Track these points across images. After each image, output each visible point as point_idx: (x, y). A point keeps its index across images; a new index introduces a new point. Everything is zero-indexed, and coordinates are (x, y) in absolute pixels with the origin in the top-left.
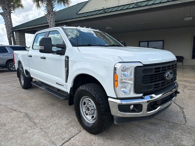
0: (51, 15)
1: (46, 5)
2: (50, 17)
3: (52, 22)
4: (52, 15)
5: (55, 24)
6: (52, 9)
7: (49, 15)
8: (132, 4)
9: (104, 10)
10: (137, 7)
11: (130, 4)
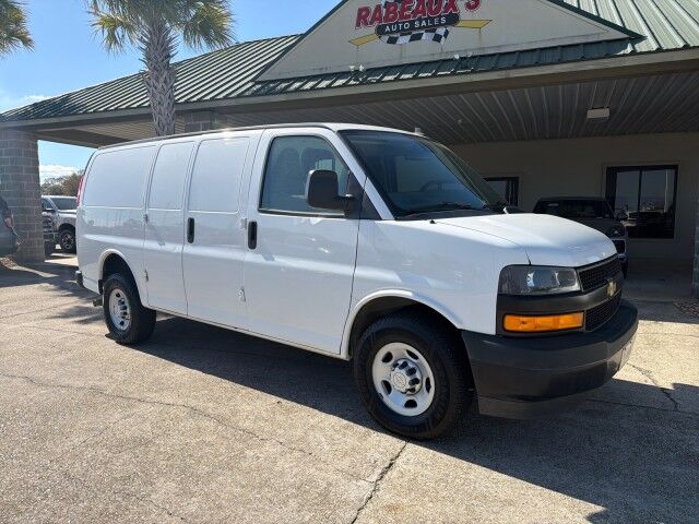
0: (162, 80)
1: (144, 46)
3: (166, 105)
4: (165, 82)
6: (165, 61)
8: (443, 61)
9: (356, 74)
10: (467, 74)
11: (437, 61)
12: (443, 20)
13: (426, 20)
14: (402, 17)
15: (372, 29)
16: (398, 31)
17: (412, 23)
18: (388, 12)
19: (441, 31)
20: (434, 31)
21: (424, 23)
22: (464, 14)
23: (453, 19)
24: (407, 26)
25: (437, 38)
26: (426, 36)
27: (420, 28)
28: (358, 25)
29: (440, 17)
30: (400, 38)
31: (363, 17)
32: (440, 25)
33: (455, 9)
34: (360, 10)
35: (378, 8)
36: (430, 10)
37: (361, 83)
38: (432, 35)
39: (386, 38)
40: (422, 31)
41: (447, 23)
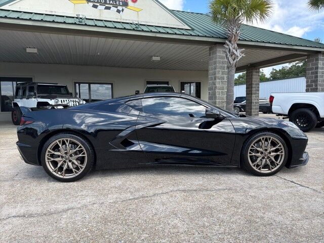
8: (123, 23)
9: (81, 20)
10: (139, 31)
11: (119, 22)
12: (121, 3)
16: (98, 2)
19: (120, 8)
20: (117, 7)
21: (111, 2)
22: (130, 3)
23: (126, 4)
26: (114, 9)
27: (109, 4)
29: (119, 1)
30: (99, 6)
32: (120, 5)
37: (86, 25)
38: (116, 9)
39: (91, 4)
40: (111, 6)
41: (123, 6)
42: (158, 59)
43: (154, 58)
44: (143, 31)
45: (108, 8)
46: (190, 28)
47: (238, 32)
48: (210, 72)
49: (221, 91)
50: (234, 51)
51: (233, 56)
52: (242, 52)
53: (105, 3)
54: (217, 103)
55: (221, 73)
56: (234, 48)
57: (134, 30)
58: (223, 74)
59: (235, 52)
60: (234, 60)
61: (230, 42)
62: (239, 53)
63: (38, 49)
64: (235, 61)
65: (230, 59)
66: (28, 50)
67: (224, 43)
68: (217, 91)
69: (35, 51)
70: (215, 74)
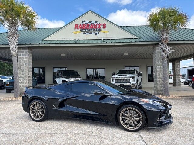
2: (14, 39)
3: (15, 44)
4: (16, 38)
5: (18, 47)
6: (16, 32)
7: (13, 37)
8: (98, 40)
9: (76, 41)
10: (105, 43)
11: (96, 40)
13: (93, 29)
14: (87, 28)
15: (79, 30)
16: (86, 31)
17: (90, 30)
18: (83, 26)
19: (97, 32)
20: (95, 32)
21: (92, 30)
22: (102, 29)
23: (100, 30)
24: (88, 30)
25: (96, 34)
26: (94, 33)
28: (75, 29)
29: (97, 29)
31: (76, 27)
32: (97, 31)
33: (100, 28)
34: (76, 25)
35: (81, 25)
36: (94, 27)
37: (78, 43)
38: (95, 33)
39: (83, 33)
40: (92, 32)
41: (98, 31)
42: (127, 54)
43: (125, 54)
44: (107, 43)
45: (91, 33)
46: (137, 38)
47: (167, 37)
48: (154, 61)
49: (160, 73)
50: (165, 48)
51: (165, 52)
52: (171, 49)
53: (90, 31)
54: (158, 81)
55: (160, 62)
56: (165, 47)
57: (102, 43)
58: (161, 63)
59: (166, 50)
60: (165, 54)
61: (162, 43)
62: (169, 50)
63: (66, 54)
64: (167, 55)
65: (163, 53)
66: (62, 55)
67: (158, 44)
68: (157, 73)
69: (65, 55)
70: (156, 63)
